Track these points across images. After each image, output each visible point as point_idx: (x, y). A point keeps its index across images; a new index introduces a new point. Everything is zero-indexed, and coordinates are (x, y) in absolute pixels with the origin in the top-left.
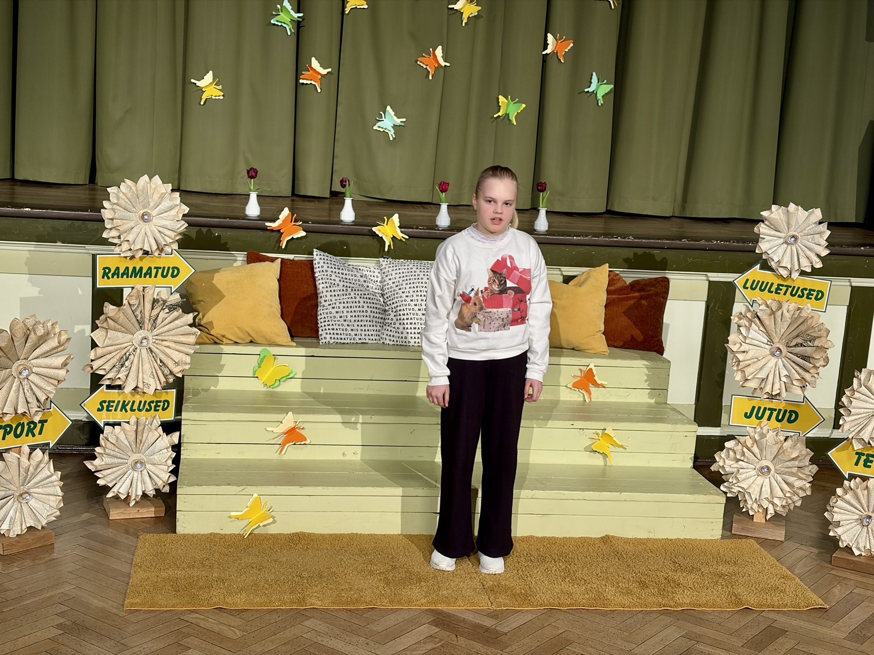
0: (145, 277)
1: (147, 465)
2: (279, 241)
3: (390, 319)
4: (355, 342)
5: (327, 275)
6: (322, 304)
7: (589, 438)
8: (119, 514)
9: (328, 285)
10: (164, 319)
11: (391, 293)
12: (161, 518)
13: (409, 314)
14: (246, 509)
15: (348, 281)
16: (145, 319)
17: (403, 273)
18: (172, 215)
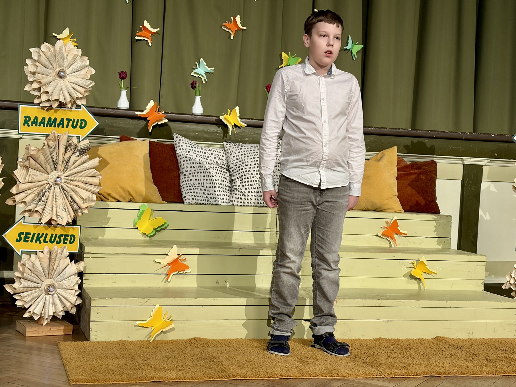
0: (58, 127)
1: (57, 289)
2: (147, 126)
3: (237, 186)
4: (211, 203)
5: (186, 152)
6: (184, 174)
7: (407, 267)
8: (34, 332)
9: (188, 159)
10: (75, 161)
11: (236, 167)
12: (69, 336)
13: (253, 181)
14: (149, 319)
15: (203, 157)
16: (59, 161)
17: (244, 151)
18: (83, 74)
